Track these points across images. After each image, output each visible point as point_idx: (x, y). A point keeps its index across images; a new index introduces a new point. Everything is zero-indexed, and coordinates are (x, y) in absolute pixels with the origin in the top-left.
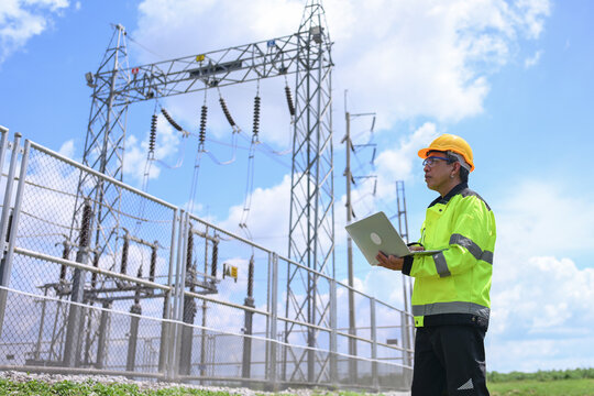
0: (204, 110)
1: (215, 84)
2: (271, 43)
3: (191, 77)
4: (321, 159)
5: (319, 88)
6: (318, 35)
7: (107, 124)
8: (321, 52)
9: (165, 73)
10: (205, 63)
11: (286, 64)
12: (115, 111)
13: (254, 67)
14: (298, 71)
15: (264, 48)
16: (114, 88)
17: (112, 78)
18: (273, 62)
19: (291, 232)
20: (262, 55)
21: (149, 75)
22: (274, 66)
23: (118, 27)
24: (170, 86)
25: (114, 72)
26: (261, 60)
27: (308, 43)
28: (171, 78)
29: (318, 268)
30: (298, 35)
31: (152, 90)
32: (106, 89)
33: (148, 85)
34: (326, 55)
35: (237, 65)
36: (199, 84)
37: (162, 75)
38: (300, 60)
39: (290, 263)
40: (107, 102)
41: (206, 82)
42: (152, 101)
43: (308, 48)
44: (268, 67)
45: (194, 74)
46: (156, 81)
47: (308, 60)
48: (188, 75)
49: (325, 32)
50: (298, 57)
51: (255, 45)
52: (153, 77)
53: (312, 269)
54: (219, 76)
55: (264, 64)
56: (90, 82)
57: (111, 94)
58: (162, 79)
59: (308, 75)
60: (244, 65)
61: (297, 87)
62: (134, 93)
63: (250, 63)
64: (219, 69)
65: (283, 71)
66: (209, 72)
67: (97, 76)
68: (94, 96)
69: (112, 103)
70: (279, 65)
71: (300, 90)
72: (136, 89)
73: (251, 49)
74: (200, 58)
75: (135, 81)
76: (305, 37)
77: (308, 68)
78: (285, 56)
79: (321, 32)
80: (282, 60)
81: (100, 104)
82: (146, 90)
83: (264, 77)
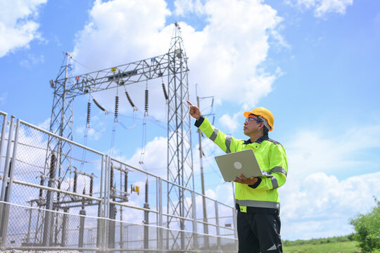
0: (117, 98)
1: (123, 83)
2: (153, 60)
3: (109, 80)
4: (184, 123)
5: (181, 83)
6: (179, 54)
7: (63, 109)
8: (181, 63)
9: (94, 78)
10: (117, 72)
11: (162, 71)
12: (67, 101)
13: (144, 73)
14: (169, 75)
15: (149, 63)
16: (66, 88)
17: (64, 83)
18: (155, 70)
19: (169, 165)
20: (148, 66)
21: (85, 80)
22: (155, 72)
23: (67, 54)
24: (97, 86)
25: (66, 79)
26: (148, 69)
27: (174, 58)
28: (98, 81)
29: (185, 185)
30: (168, 54)
31: (88, 89)
32: (61, 89)
33: (85, 85)
34: (184, 65)
35: (134, 72)
36: (114, 84)
37: (93, 80)
38: (170, 68)
39: (168, 183)
40: (62, 96)
41: (118, 83)
42: (88, 95)
43: (174, 61)
44: (152, 73)
45: (111, 78)
46: (89, 83)
47: (174, 68)
48: (107, 79)
49: (183, 52)
50: (168, 67)
51: (144, 61)
52: (87, 81)
53: (181, 186)
54: (125, 79)
55: (150, 71)
56: (52, 85)
57: (64, 91)
58: (93, 82)
59: (175, 77)
60: (138, 72)
61: (169, 84)
62: (77, 91)
63: (142, 71)
64: (124, 75)
65: (161, 75)
66: (119, 77)
67: (56, 82)
68: (55, 93)
69: (65, 97)
70: (158, 71)
71: (171, 85)
72: (78, 88)
73: (142, 63)
74: (114, 69)
75: (77, 84)
76: (172, 55)
77: (174, 73)
78: (162, 66)
79: (181, 52)
80: (160, 69)
81: (58, 97)
82: (84, 88)
83: (150, 79)
